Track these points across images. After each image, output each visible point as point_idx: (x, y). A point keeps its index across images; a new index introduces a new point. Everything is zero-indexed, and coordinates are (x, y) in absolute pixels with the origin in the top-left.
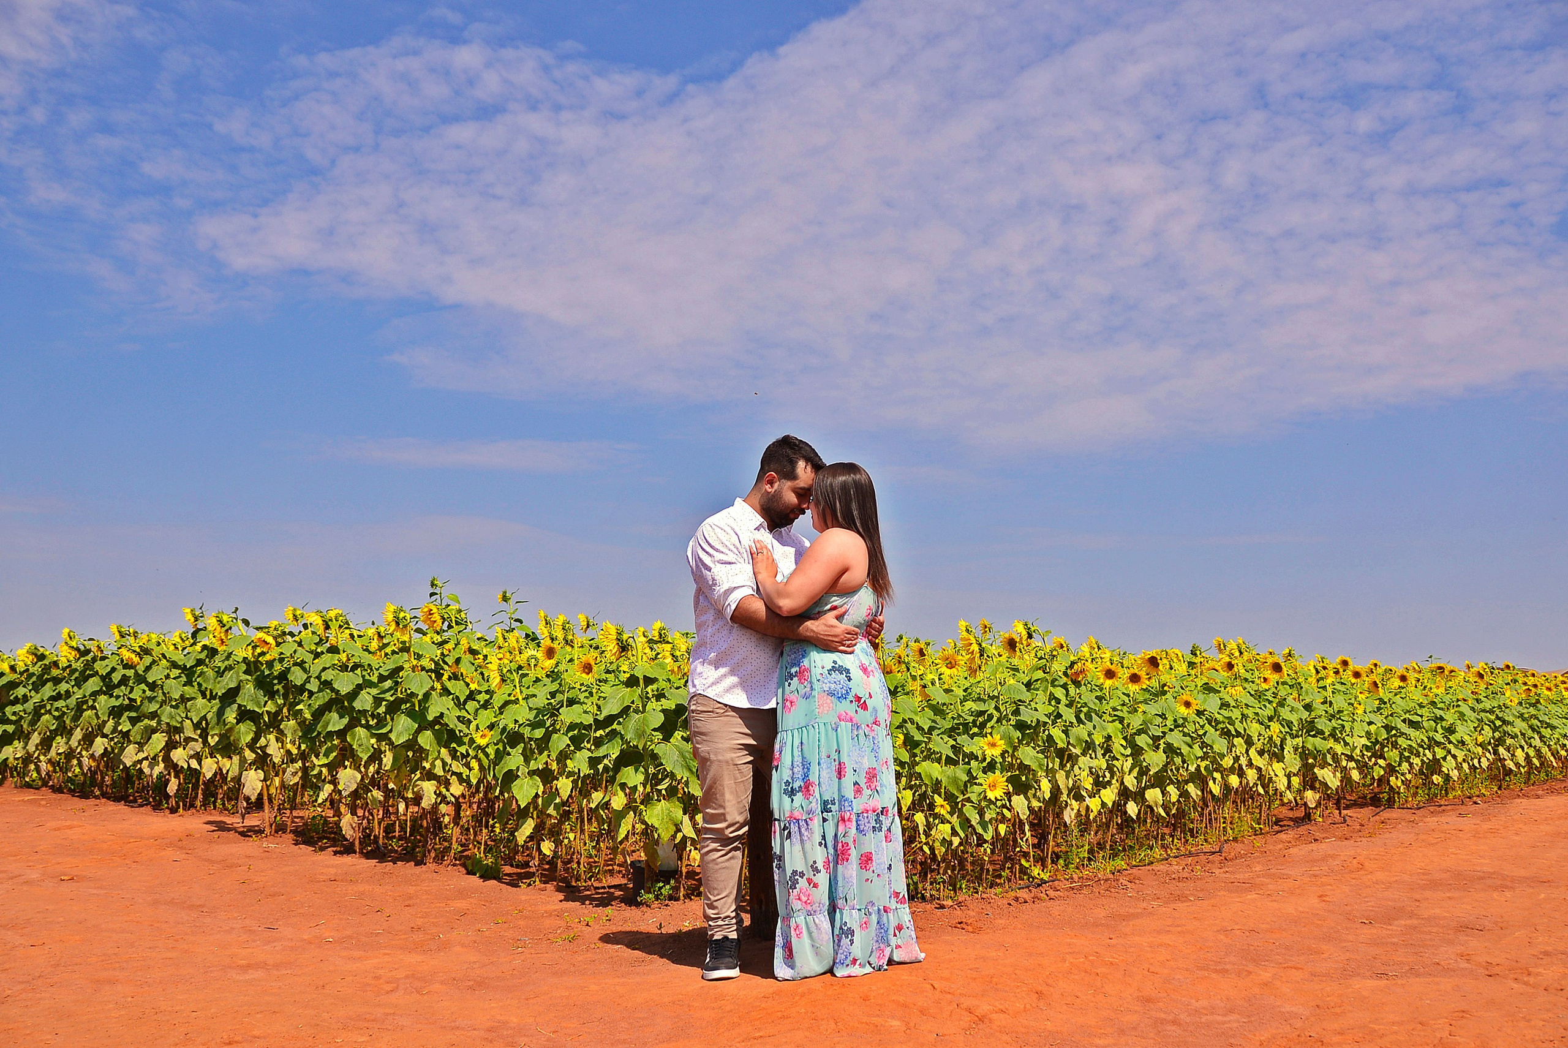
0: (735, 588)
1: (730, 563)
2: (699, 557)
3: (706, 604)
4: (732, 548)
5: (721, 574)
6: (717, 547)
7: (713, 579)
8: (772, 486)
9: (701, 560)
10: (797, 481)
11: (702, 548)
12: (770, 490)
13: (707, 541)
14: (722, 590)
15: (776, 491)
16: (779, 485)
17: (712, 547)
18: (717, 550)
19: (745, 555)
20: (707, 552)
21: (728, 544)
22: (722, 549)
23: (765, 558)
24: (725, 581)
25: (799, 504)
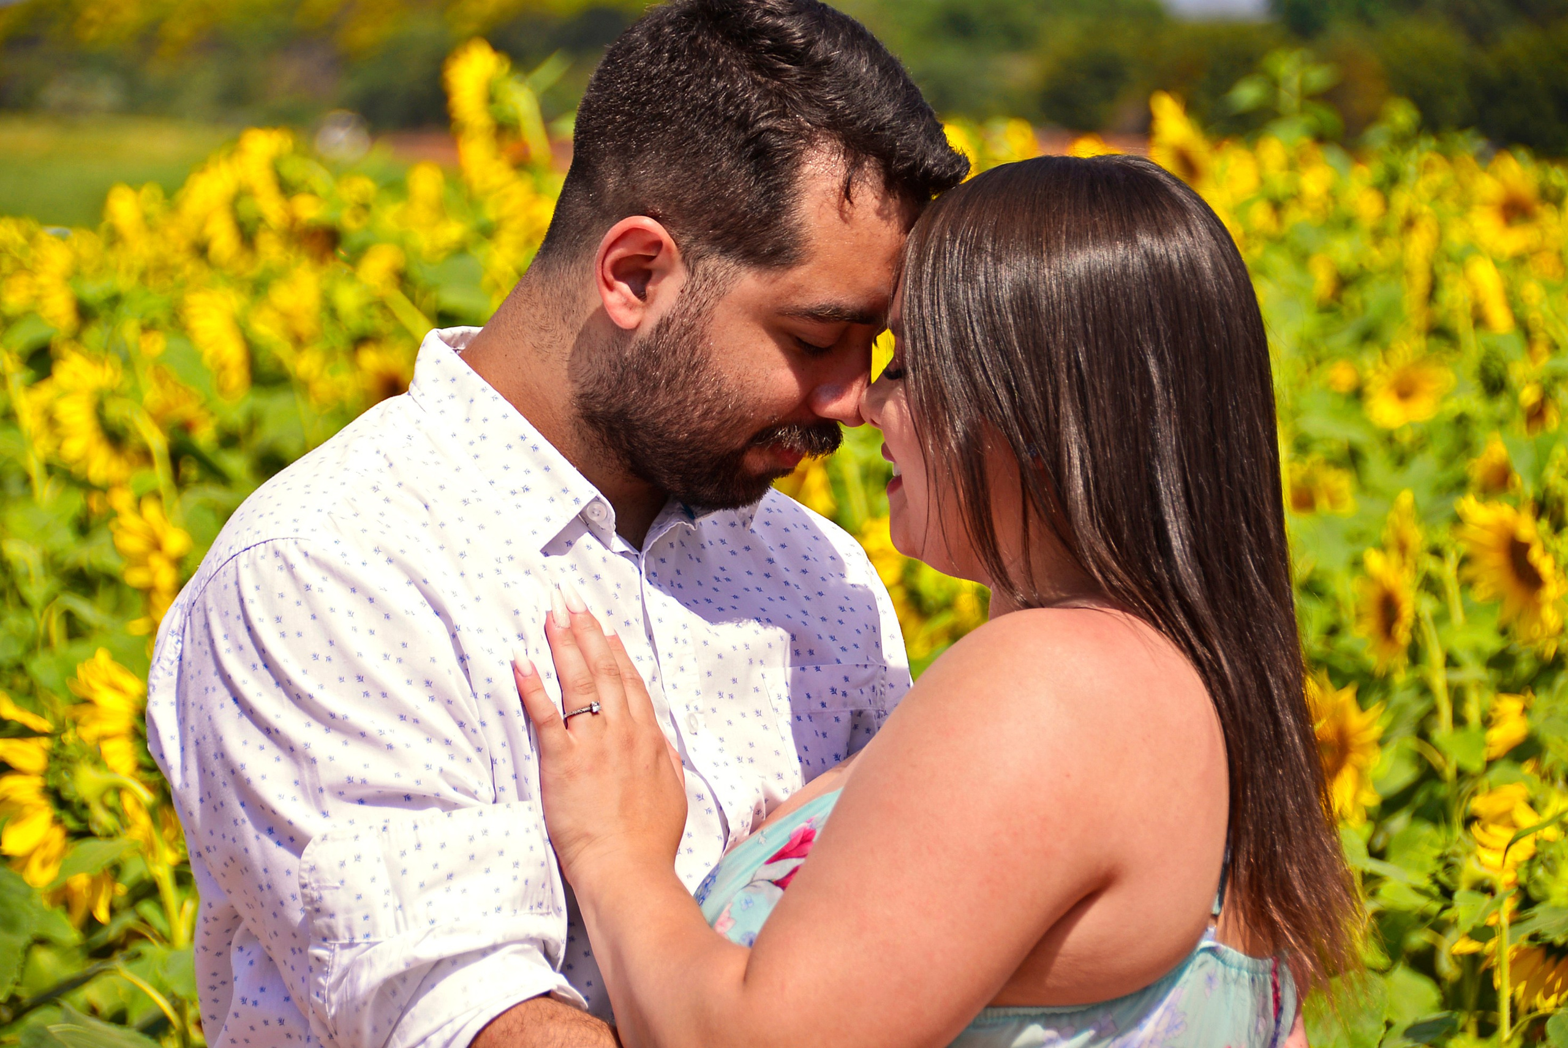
0: (456, 961)
1: (407, 799)
2: (222, 755)
3: (270, 1008)
4: (416, 699)
5: (358, 877)
6: (329, 699)
7: (315, 908)
8: (641, 294)
9: (234, 772)
10: (798, 274)
11: (238, 698)
12: (626, 318)
13: (268, 663)
14: (369, 979)
15: (664, 326)
16: (688, 293)
17: (298, 699)
18: (330, 721)
19: (494, 736)
20: (269, 731)
21: (392, 677)
22: (361, 715)
23: (612, 741)
24: (384, 919)
25: (808, 399)
